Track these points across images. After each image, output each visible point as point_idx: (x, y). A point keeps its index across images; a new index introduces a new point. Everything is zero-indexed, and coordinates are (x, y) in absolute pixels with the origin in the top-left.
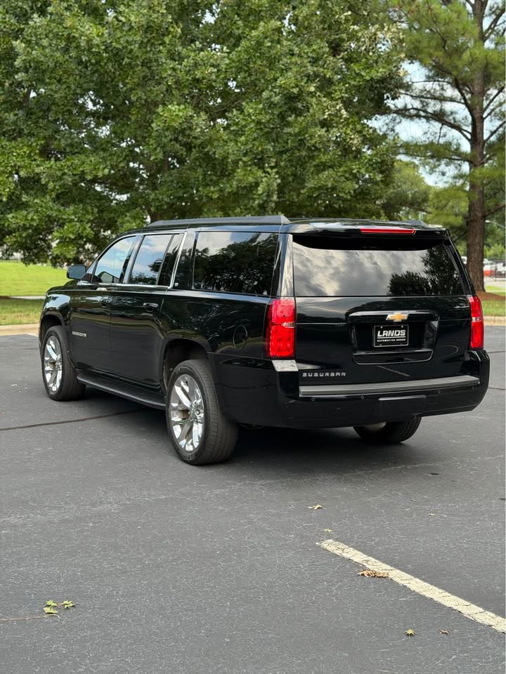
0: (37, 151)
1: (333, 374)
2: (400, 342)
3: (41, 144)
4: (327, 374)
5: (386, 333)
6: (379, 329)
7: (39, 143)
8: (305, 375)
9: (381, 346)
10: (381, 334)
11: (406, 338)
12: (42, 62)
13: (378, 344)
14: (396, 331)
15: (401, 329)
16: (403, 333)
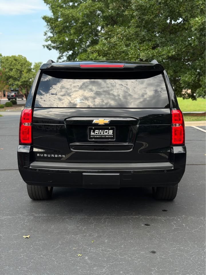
0: (151, 47)
1: (56, 156)
2: (108, 138)
3: (153, 44)
4: (53, 156)
5: (97, 131)
6: (92, 129)
7: (152, 43)
8: (38, 155)
9: (93, 140)
10: (94, 132)
11: (113, 135)
12: (144, 5)
13: (92, 138)
14: (105, 131)
15: (109, 130)
16: (111, 132)
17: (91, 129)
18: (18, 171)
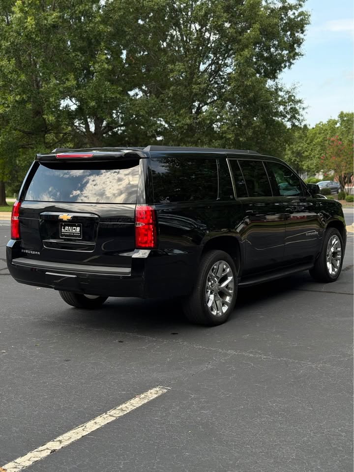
5: (66, 228)
9: (64, 237)
11: (80, 233)
13: (62, 235)
14: (74, 228)
15: (77, 227)
16: (78, 229)
17: (62, 225)
18: (8, 270)
